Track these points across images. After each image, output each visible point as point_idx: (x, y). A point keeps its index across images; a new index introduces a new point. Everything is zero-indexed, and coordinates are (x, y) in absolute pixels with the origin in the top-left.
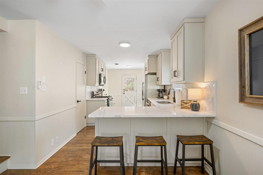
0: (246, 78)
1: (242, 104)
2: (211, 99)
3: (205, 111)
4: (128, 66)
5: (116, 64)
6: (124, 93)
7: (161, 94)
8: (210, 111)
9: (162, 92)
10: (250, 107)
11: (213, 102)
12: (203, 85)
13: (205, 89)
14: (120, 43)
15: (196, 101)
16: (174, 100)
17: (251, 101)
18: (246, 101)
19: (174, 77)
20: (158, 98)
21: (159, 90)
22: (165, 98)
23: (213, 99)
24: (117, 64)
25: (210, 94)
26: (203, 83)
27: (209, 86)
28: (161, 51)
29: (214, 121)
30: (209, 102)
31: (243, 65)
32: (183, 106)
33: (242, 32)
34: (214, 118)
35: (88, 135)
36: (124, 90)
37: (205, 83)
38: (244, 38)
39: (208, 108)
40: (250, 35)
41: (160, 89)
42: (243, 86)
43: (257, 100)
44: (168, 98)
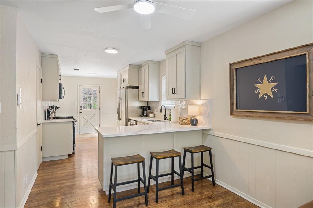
0: (234, 98)
1: (231, 116)
2: (207, 114)
3: (202, 125)
4: (90, 74)
5: (75, 70)
6: (81, 112)
7: (145, 112)
8: (206, 124)
9: (146, 110)
10: (236, 118)
11: (209, 116)
12: (199, 102)
13: (202, 106)
14: (106, 49)
15: (195, 117)
16: (165, 118)
17: (236, 113)
18: (234, 114)
19: (173, 93)
20: (142, 117)
21: (142, 108)
22: (150, 116)
23: (209, 114)
24: (78, 70)
25: (206, 110)
26: (199, 101)
27: (206, 103)
28: (147, 62)
29: (210, 133)
30: (205, 117)
31: (232, 89)
32: (183, 122)
33: (231, 66)
34: (210, 130)
35: (58, 171)
36: (81, 107)
37: (201, 101)
38: (233, 70)
39: (204, 122)
40: (236, 69)
41: (144, 106)
42: (232, 104)
43: (241, 113)
44: (154, 117)
